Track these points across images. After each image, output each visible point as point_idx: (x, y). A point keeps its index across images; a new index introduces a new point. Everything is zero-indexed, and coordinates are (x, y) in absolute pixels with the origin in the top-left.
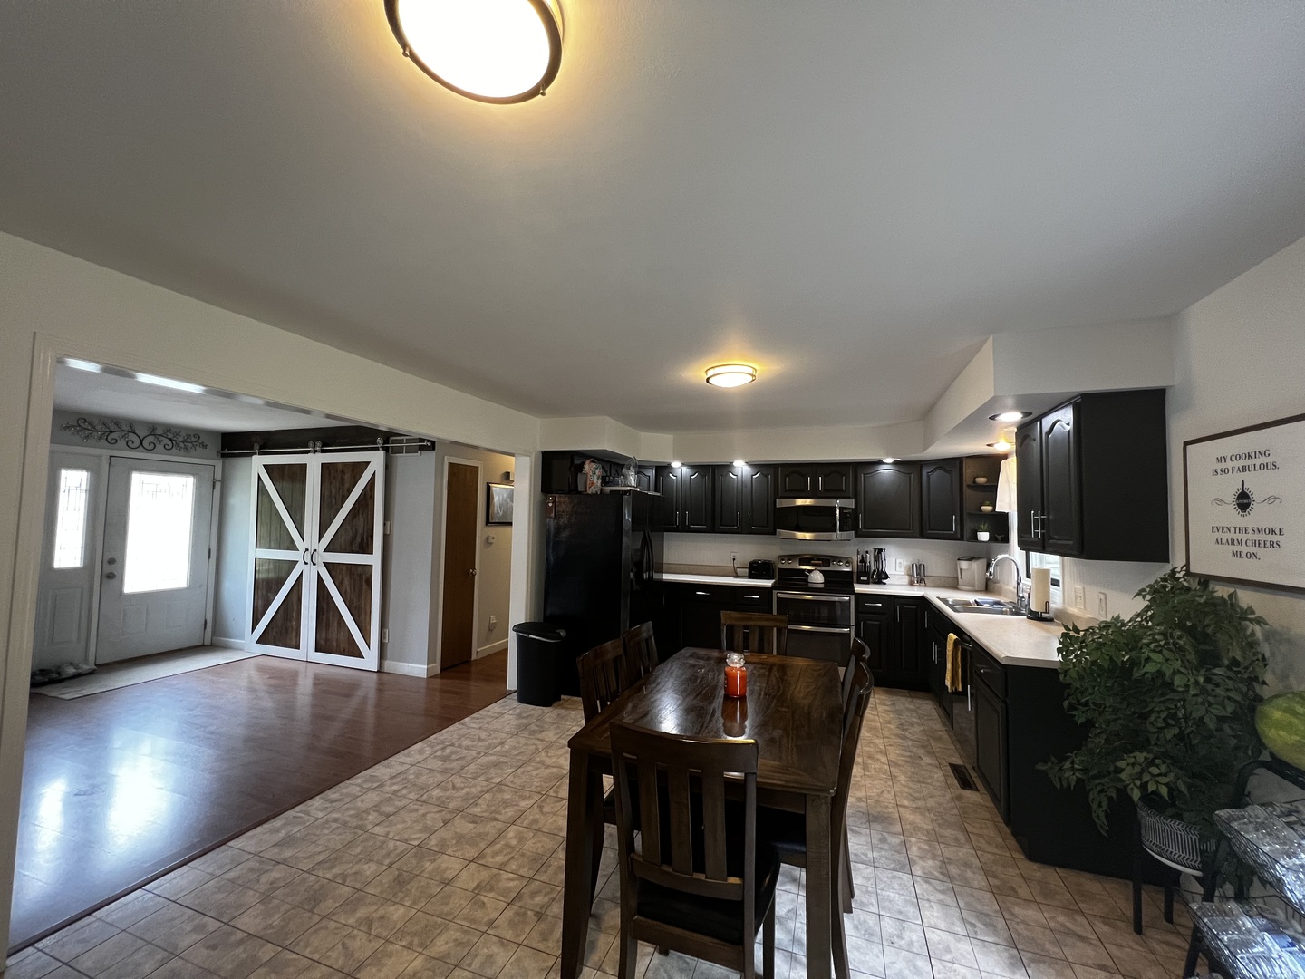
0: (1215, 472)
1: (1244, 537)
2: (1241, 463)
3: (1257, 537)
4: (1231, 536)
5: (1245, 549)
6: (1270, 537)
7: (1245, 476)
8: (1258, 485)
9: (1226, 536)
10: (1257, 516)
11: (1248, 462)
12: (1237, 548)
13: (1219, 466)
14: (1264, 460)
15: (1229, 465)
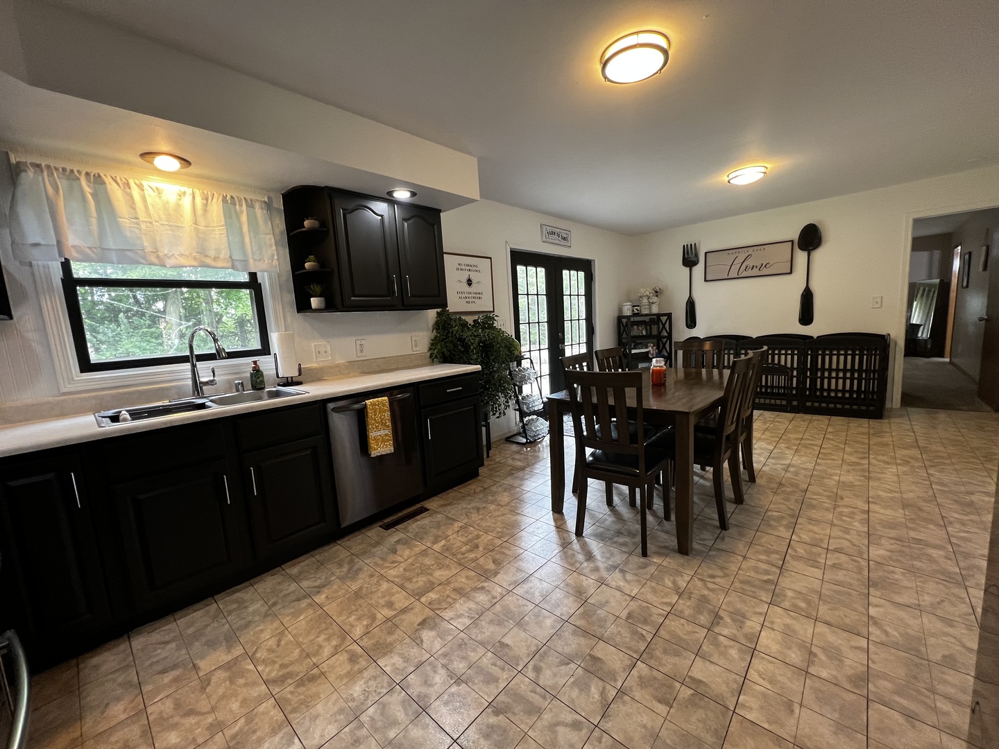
0: (458, 269)
1: (470, 296)
2: (468, 268)
3: (475, 295)
4: (466, 295)
5: (470, 300)
6: (479, 296)
7: (469, 273)
8: (474, 277)
9: (463, 295)
10: (474, 288)
11: (470, 268)
12: (467, 300)
13: (459, 267)
14: (475, 268)
15: (464, 267)
